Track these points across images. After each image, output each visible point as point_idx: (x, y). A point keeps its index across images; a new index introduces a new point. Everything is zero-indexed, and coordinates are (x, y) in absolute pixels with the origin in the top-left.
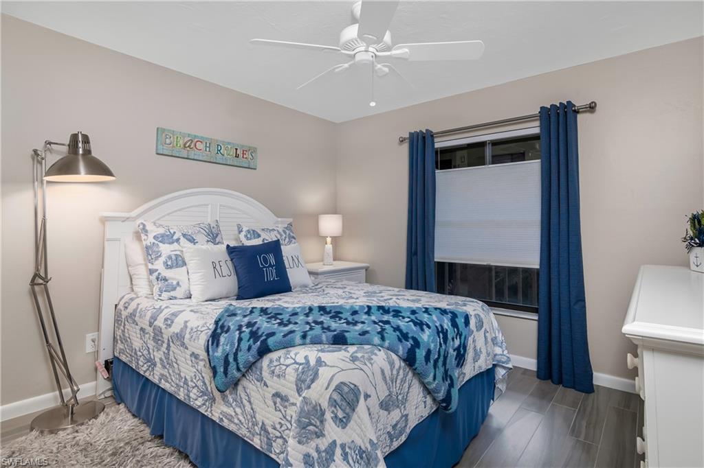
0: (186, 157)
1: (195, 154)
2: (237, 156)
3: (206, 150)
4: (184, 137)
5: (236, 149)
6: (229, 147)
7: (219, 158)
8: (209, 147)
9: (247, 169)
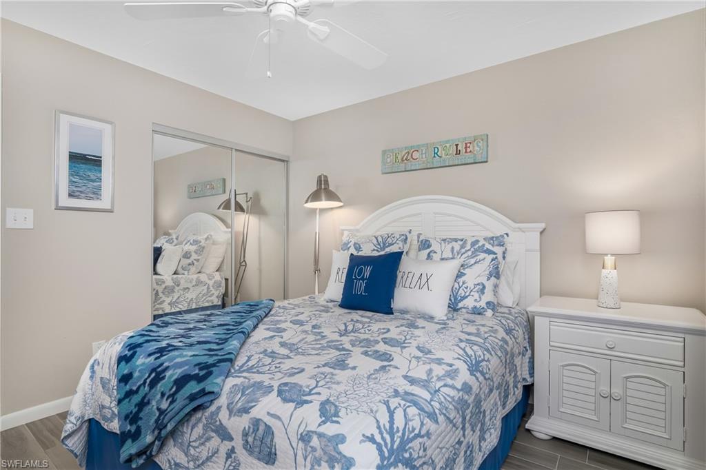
0: (403, 170)
1: (411, 165)
2: (458, 153)
3: (422, 158)
4: (401, 152)
5: (457, 145)
6: (448, 145)
7: (436, 162)
8: (425, 153)
9: (474, 165)
